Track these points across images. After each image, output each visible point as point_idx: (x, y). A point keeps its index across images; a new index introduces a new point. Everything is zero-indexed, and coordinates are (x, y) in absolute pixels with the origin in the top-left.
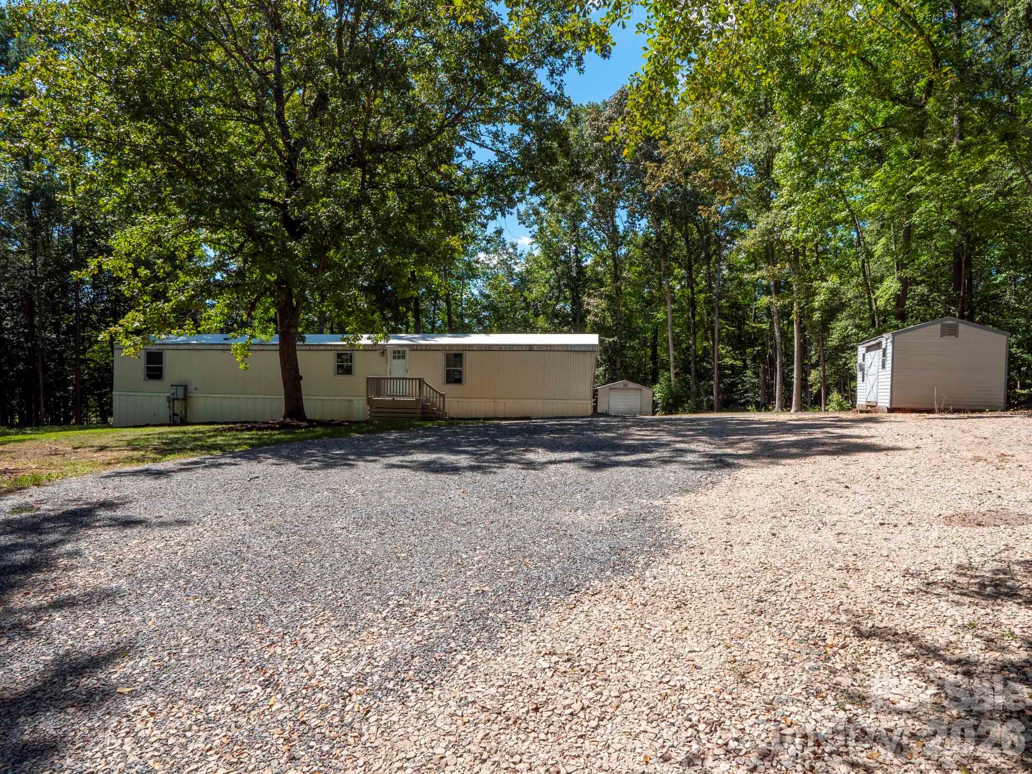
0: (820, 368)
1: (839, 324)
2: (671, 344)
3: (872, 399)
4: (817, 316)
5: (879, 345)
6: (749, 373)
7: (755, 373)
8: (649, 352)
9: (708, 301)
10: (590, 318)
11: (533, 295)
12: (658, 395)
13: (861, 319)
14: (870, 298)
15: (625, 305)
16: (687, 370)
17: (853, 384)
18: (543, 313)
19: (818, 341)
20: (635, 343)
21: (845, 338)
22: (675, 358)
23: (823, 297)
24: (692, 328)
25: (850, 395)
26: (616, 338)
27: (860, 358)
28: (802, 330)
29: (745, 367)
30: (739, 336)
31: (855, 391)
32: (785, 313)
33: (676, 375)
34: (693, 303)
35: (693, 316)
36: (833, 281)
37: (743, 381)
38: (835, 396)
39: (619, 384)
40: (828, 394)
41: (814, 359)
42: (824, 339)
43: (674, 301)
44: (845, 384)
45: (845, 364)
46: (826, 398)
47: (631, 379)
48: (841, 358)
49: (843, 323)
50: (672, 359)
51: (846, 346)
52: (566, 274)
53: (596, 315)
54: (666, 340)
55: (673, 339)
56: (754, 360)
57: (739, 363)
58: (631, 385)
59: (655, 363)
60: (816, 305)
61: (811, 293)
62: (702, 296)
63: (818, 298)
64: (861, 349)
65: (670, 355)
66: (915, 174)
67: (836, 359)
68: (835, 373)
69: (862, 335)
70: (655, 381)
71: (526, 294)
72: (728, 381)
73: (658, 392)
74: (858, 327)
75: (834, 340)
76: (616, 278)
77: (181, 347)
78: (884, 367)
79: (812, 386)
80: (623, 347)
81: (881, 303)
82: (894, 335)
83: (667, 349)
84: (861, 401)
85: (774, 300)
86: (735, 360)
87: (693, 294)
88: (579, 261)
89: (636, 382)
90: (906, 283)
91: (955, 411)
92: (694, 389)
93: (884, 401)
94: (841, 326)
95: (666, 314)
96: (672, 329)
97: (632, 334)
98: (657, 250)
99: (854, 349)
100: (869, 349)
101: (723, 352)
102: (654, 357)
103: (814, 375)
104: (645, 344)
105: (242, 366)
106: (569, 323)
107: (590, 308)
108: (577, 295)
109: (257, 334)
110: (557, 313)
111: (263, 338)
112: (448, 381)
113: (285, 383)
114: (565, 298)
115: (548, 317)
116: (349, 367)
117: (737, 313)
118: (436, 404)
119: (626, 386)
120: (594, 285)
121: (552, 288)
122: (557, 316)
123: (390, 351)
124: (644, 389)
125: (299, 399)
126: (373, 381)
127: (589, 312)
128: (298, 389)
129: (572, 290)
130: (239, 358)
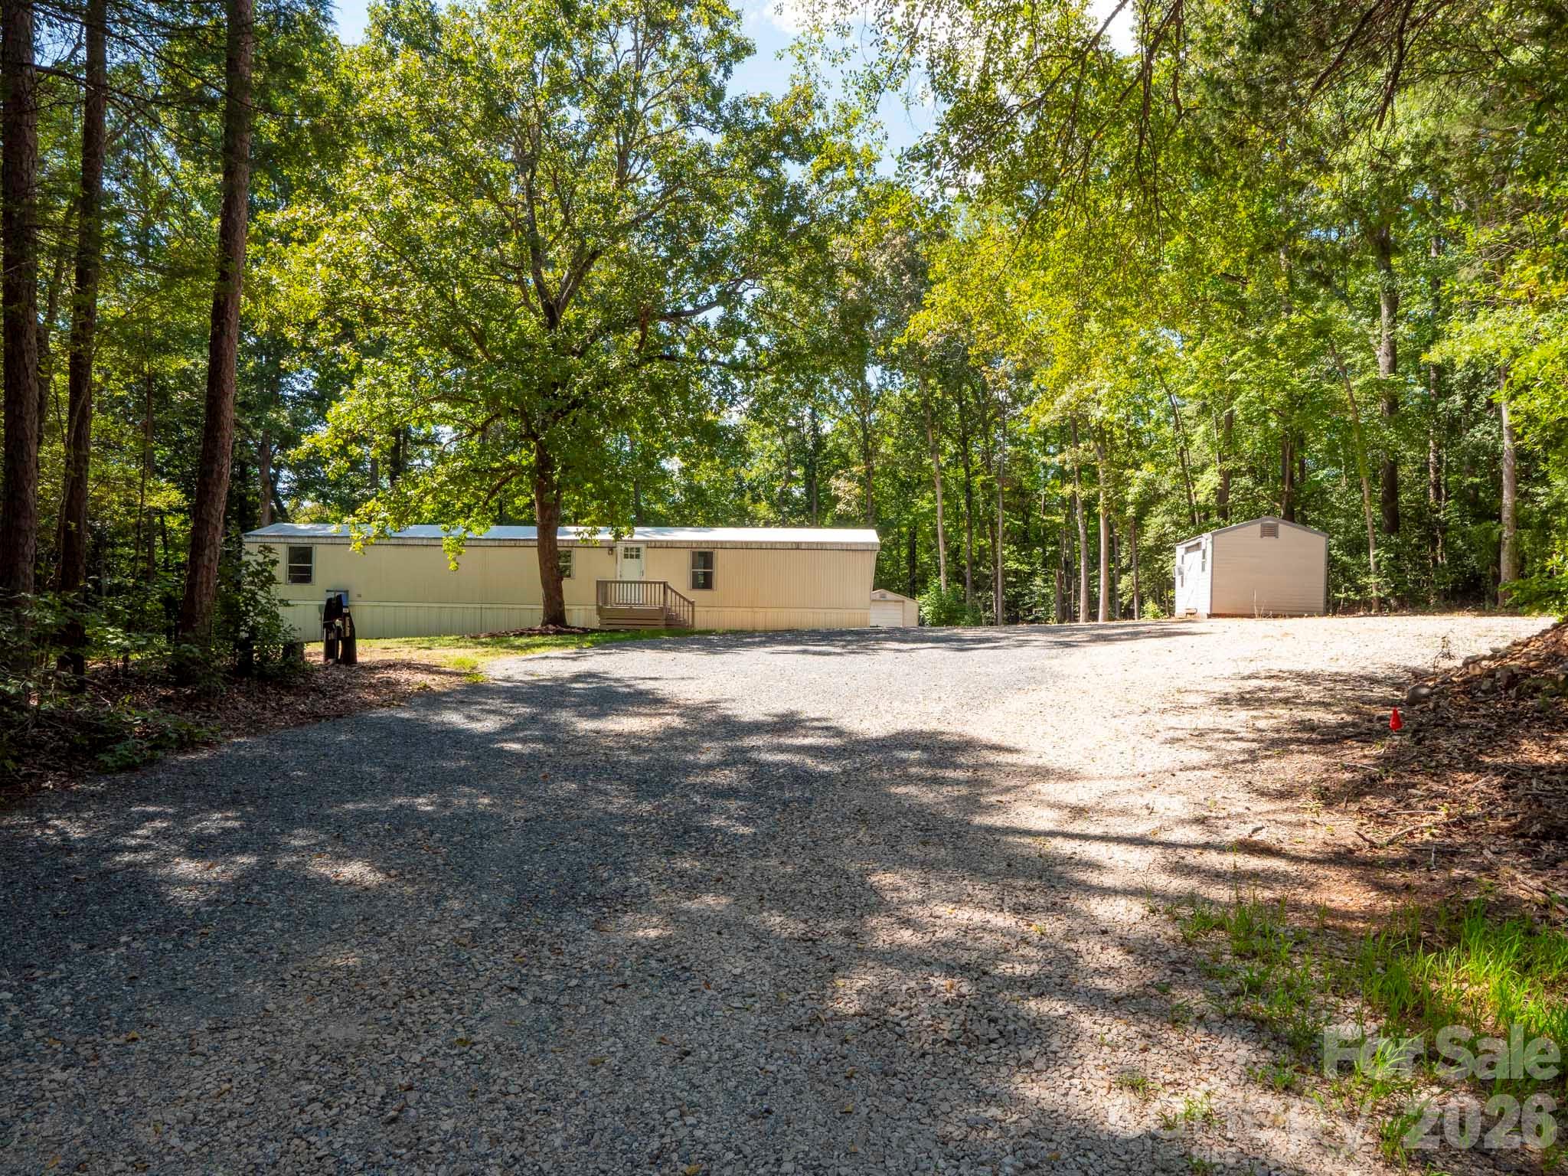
0: (1132, 573)
1: (1154, 520)
2: (941, 542)
3: (1191, 606)
4: (1131, 511)
5: (1198, 545)
6: (1038, 581)
7: (1046, 581)
8: (904, 553)
9: (987, 485)
10: (841, 506)
11: (753, 474)
12: (926, 609)
13: (1180, 515)
14: (1189, 491)
15: (876, 488)
16: (960, 577)
17: (1171, 594)
18: (767, 499)
19: (1130, 540)
20: (888, 540)
21: (1161, 538)
23: (1137, 490)
24: (968, 520)
25: (1167, 607)
27: (1178, 560)
28: (1110, 528)
29: (1033, 573)
30: (1025, 533)
31: (1173, 603)
32: (1089, 504)
33: (948, 583)
34: (968, 487)
35: (969, 503)
36: (1148, 470)
37: (1032, 592)
38: (1151, 606)
39: (876, 594)
40: (1142, 603)
41: (1124, 562)
42: (1137, 537)
44: (1161, 595)
45: (1162, 568)
46: (1139, 610)
47: (887, 588)
48: (1157, 560)
49: (1159, 520)
50: (942, 562)
51: (1162, 546)
52: (798, 447)
53: (848, 504)
55: (943, 535)
56: (1044, 565)
57: (1026, 568)
58: (890, 595)
59: (914, 568)
60: (1130, 498)
61: (1120, 482)
62: (978, 479)
63: (1131, 490)
64: (1180, 550)
65: (940, 557)
66: (1235, 358)
67: (1150, 562)
68: (1150, 580)
69: (1181, 534)
70: (920, 591)
71: (743, 472)
72: (1011, 591)
73: (925, 604)
74: (1176, 524)
75: (1149, 539)
76: (868, 454)
77: (338, 541)
78: (1203, 569)
79: (1121, 596)
81: (1201, 498)
82: (1213, 535)
84: (1180, 609)
85: (1077, 489)
86: (1021, 564)
87: (968, 476)
88: (815, 428)
89: (895, 591)
90: (1227, 475)
91: (1275, 616)
92: (969, 601)
93: (1205, 609)
94: (1156, 523)
95: (933, 500)
98: (924, 418)
99: (1172, 550)
100: (1188, 550)
101: (1005, 553)
102: (912, 557)
103: (1125, 582)
105: (452, 566)
106: (802, 512)
107: (841, 494)
108: (814, 475)
109: (474, 526)
110: (785, 498)
111: (477, 531)
112: (696, 585)
113: (545, 584)
114: (796, 480)
115: (772, 504)
116: (567, 568)
117: (1022, 500)
118: (684, 613)
119: (883, 596)
120: (836, 461)
121: (779, 464)
122: (786, 503)
123: (620, 548)
124: (908, 601)
125: (561, 603)
126: (602, 586)
127: (837, 499)
128: (559, 591)
129: (806, 467)
130: (451, 556)
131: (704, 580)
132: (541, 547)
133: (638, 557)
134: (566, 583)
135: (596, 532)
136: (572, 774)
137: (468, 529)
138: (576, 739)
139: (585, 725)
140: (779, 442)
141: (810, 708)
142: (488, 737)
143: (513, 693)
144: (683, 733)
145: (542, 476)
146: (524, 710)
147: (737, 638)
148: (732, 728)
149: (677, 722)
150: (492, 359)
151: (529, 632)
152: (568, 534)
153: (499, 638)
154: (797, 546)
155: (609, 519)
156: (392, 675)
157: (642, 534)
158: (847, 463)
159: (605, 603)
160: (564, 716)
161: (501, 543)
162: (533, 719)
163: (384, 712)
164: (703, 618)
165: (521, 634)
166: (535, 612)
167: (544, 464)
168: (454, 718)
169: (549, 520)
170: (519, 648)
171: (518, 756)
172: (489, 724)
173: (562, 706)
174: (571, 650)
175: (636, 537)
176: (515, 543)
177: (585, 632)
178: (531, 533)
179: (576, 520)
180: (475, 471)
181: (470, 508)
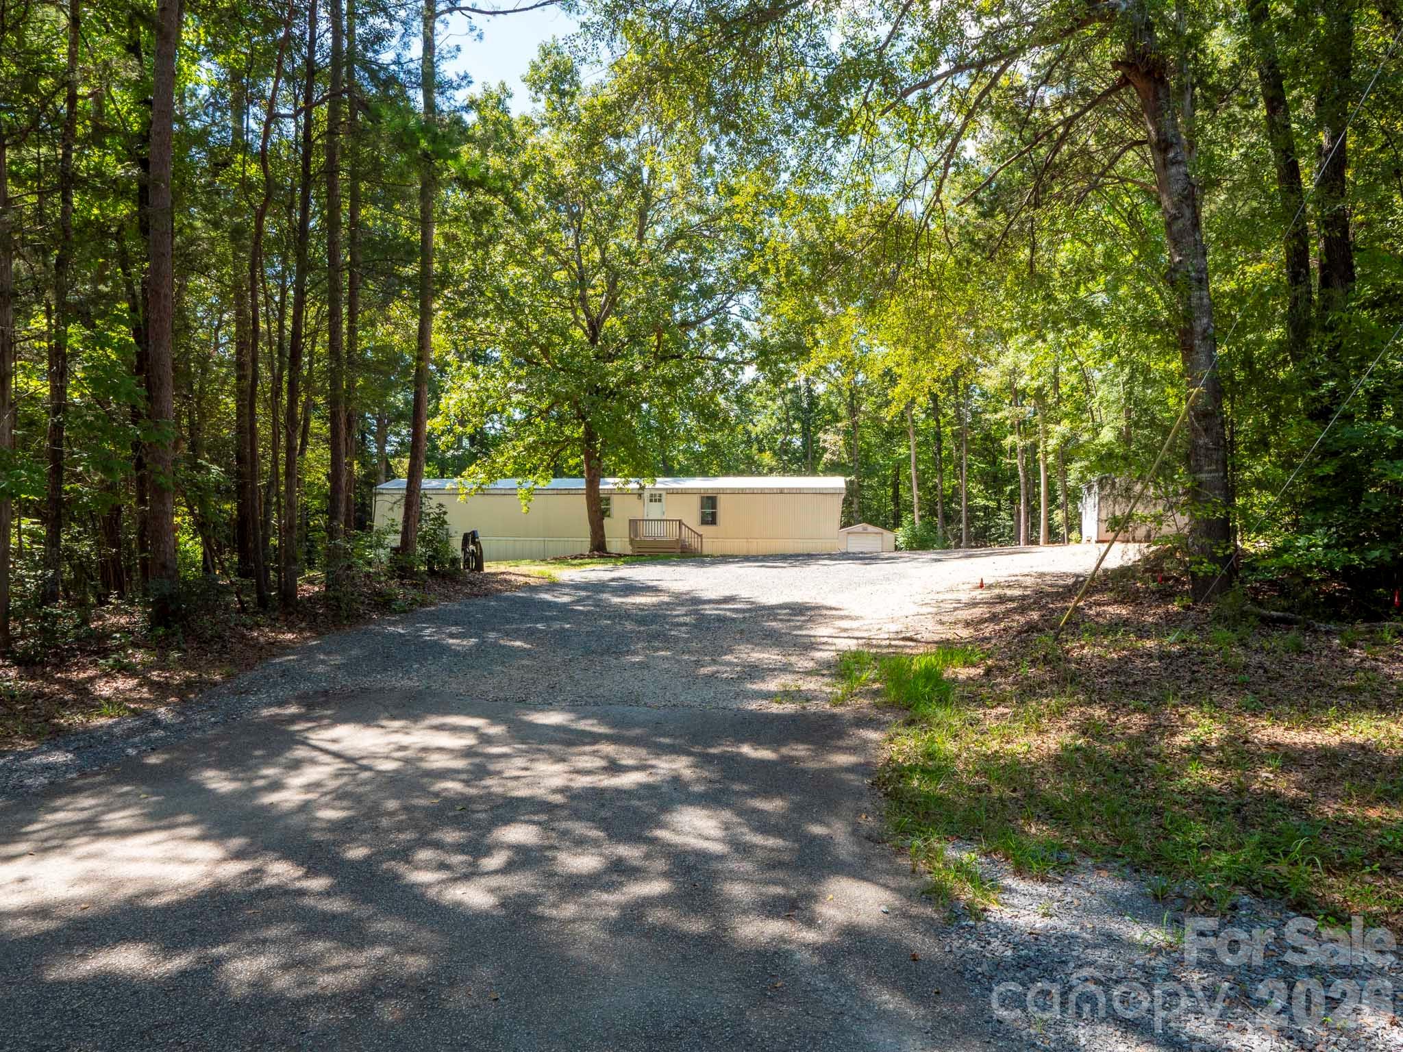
2: (914, 484)
3: (1089, 534)
4: (1051, 459)
5: (1092, 487)
6: (1003, 515)
8: (890, 491)
9: (955, 435)
10: (827, 456)
11: (758, 429)
12: (901, 538)
15: (862, 438)
16: (933, 513)
18: (770, 449)
20: (874, 482)
22: (919, 498)
23: (1056, 441)
24: (938, 464)
26: (853, 478)
27: (1084, 499)
29: (999, 508)
30: (993, 474)
31: (1082, 532)
33: (921, 517)
34: (938, 437)
35: (940, 450)
36: (1065, 426)
37: (998, 525)
38: (1075, 535)
39: (858, 527)
40: (1068, 532)
41: (1061, 500)
42: (1065, 479)
43: (917, 433)
46: (1067, 538)
47: (871, 522)
50: (916, 500)
52: (795, 405)
53: (833, 453)
54: (909, 478)
55: (917, 478)
57: (992, 504)
58: (871, 528)
59: (897, 504)
60: (1049, 449)
62: (948, 429)
63: (1051, 442)
64: (1084, 491)
65: (913, 495)
70: (897, 524)
71: (750, 427)
76: (853, 410)
78: (1094, 507)
80: (861, 486)
83: (910, 489)
84: (1084, 537)
86: (988, 500)
87: (939, 427)
88: (810, 390)
89: (876, 525)
92: (940, 532)
95: (909, 448)
96: (916, 467)
97: (871, 471)
100: (1088, 491)
101: (974, 491)
102: (896, 497)
103: (1060, 516)
104: (885, 483)
105: (525, 509)
106: (799, 460)
107: (827, 445)
108: (809, 430)
109: (540, 480)
110: (785, 449)
111: (542, 484)
112: (704, 522)
113: (592, 522)
114: (794, 432)
115: (775, 453)
116: (608, 510)
117: (990, 447)
118: (694, 543)
119: (865, 529)
120: (828, 417)
121: (780, 420)
122: (786, 452)
123: (646, 495)
124: (886, 533)
125: (603, 536)
126: (633, 523)
127: (825, 450)
128: (602, 527)
129: (803, 423)
130: (523, 502)
131: (709, 518)
132: (589, 496)
133: (660, 501)
134: (606, 521)
135: (627, 482)
136: (609, 618)
137: (536, 483)
138: (610, 606)
139: (616, 600)
140: (779, 402)
141: (744, 593)
142: (565, 604)
143: (577, 587)
144: (667, 604)
145: (589, 445)
146: (583, 594)
147: (725, 559)
148: (697, 601)
149: (666, 599)
150: (554, 366)
151: (582, 556)
152: (608, 484)
153: (560, 560)
154: (781, 491)
155: (637, 472)
156: (508, 577)
157: (663, 483)
158: (837, 418)
159: (636, 536)
160: (605, 596)
161: (558, 492)
162: (588, 597)
163: (508, 593)
164: (709, 547)
165: (576, 558)
166: (585, 544)
167: (590, 436)
168: (547, 597)
169: (594, 475)
170: (574, 565)
171: (581, 612)
172: (566, 599)
173: (603, 592)
174: (610, 566)
175: (658, 486)
176: (568, 492)
177: (620, 556)
178: (581, 483)
179: (614, 475)
180: (543, 443)
181: (536, 468)
